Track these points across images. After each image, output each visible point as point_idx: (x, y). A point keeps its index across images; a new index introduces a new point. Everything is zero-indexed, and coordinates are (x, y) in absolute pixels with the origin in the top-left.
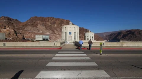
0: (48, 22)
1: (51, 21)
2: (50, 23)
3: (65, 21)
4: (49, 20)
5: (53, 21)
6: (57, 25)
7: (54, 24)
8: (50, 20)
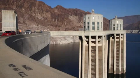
0: (13, 5)
1: (17, 3)
2: (15, 7)
3: (37, 3)
4: (13, 2)
5: (19, 3)
6: (25, 9)
7: (21, 8)
8: (15, 2)
